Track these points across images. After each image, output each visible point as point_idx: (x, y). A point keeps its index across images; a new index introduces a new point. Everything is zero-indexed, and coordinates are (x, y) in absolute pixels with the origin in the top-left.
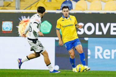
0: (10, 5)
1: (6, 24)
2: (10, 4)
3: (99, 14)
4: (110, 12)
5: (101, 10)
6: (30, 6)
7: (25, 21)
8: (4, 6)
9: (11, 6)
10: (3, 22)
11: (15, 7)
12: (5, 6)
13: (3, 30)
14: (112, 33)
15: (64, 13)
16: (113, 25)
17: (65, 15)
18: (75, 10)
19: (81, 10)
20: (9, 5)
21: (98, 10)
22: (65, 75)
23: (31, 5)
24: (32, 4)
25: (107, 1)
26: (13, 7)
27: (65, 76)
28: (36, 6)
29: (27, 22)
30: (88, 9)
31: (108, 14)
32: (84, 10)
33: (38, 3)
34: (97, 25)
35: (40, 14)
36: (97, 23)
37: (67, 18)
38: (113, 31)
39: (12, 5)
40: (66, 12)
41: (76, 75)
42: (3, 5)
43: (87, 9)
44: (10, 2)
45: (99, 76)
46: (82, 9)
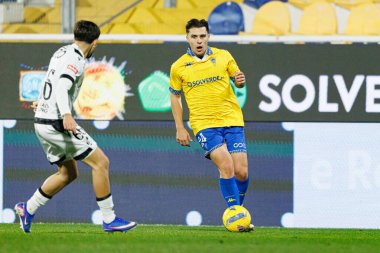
0: (43, 20)
1: (31, 81)
2: (44, 15)
3: (327, 45)
4: (365, 39)
5: (337, 32)
6: (108, 22)
7: (93, 72)
8: (24, 22)
9: (47, 23)
10: (22, 74)
11: (59, 24)
12: (28, 23)
13: (22, 99)
14: (371, 107)
15: (194, 43)
16: (372, 80)
17: (194, 49)
18: (252, 34)
19: (271, 35)
20: (40, 19)
21: (326, 34)
22: (221, 242)
23: (113, 18)
24: (114, 14)
25: (356, 5)
26: (53, 24)
27: (219, 244)
28: (126, 22)
29: (98, 74)
30: (294, 30)
31: (357, 46)
32: (282, 34)
33: (134, 11)
34: (324, 80)
35: (83, 43)
36: (324, 74)
37: (201, 57)
38: (373, 101)
39: (50, 17)
40: (199, 39)
41: (257, 244)
42: (22, 19)
43: (290, 31)
44: (44, 10)
45: (329, 244)
46: (273, 31)
